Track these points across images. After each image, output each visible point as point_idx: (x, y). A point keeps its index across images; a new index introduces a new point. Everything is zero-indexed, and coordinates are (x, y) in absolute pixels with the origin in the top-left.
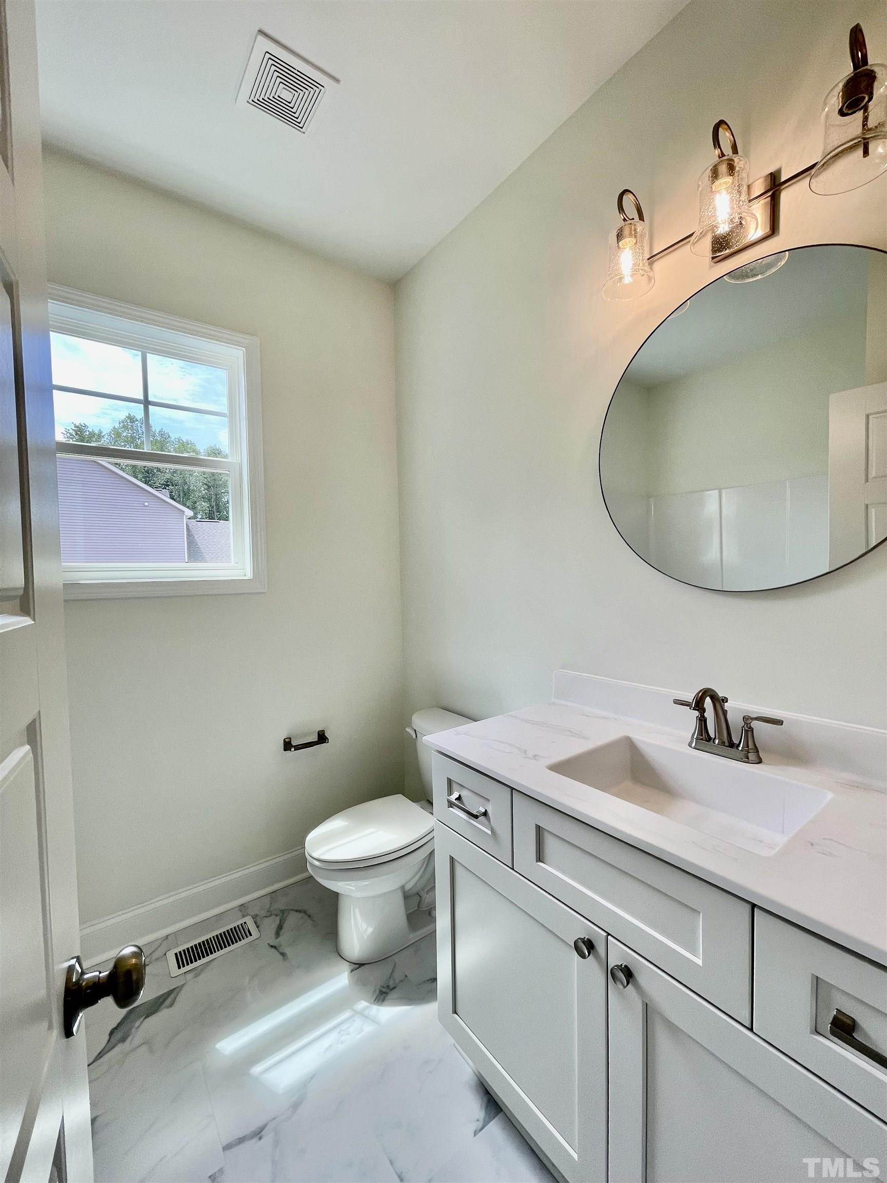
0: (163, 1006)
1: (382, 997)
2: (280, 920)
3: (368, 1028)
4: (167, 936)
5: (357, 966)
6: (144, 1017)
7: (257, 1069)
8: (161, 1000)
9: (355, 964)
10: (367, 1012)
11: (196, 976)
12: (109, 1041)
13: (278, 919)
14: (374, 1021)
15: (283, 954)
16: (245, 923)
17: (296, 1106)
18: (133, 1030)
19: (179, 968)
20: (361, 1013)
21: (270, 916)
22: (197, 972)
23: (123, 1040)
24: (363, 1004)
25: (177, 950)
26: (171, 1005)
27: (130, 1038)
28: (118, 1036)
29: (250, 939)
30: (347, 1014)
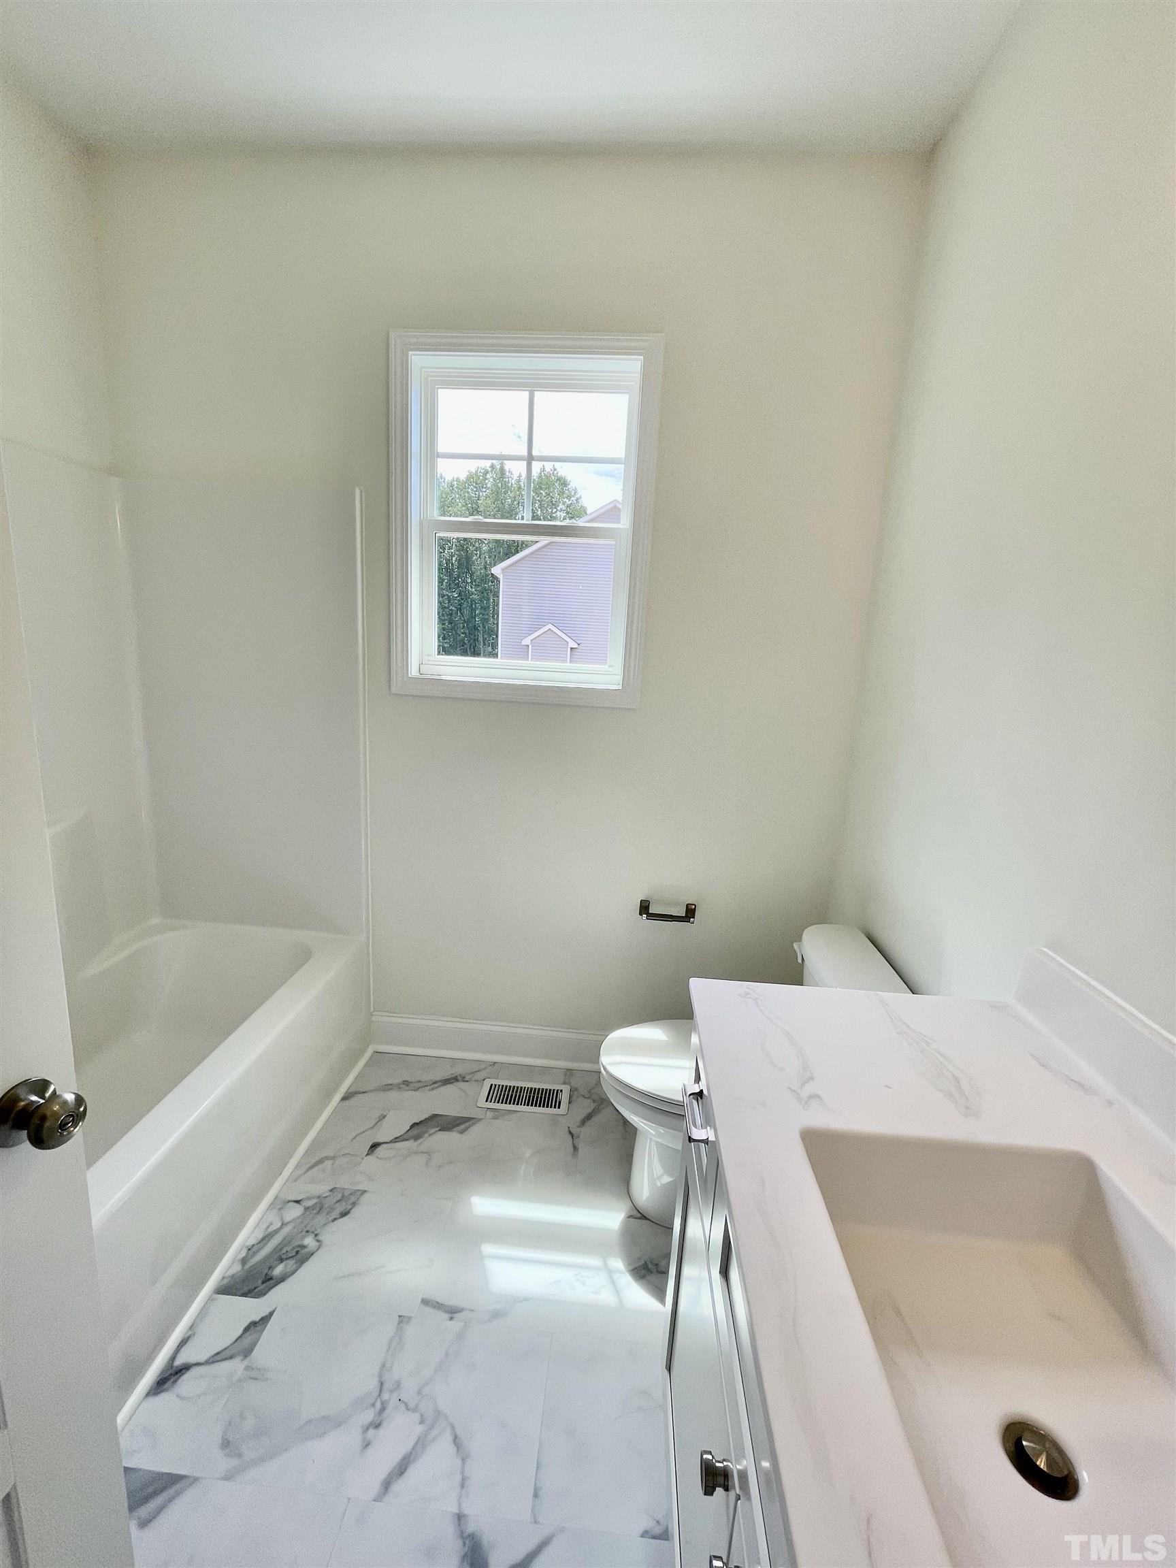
0: (455, 1129)
1: (643, 1272)
2: (594, 1110)
3: (606, 1297)
4: (495, 1063)
5: (639, 1215)
6: (438, 1129)
7: (488, 1249)
8: (458, 1122)
9: (639, 1212)
10: (616, 1276)
11: (495, 1118)
12: (408, 1131)
13: (593, 1106)
14: (617, 1292)
15: (575, 1148)
16: (561, 1091)
17: (496, 1315)
18: (426, 1135)
19: (487, 1101)
20: (610, 1272)
21: (589, 1098)
22: (497, 1114)
23: (416, 1138)
24: (618, 1264)
25: (495, 1082)
26: (462, 1132)
27: (421, 1140)
28: (415, 1131)
29: (556, 1111)
30: (595, 1261)
